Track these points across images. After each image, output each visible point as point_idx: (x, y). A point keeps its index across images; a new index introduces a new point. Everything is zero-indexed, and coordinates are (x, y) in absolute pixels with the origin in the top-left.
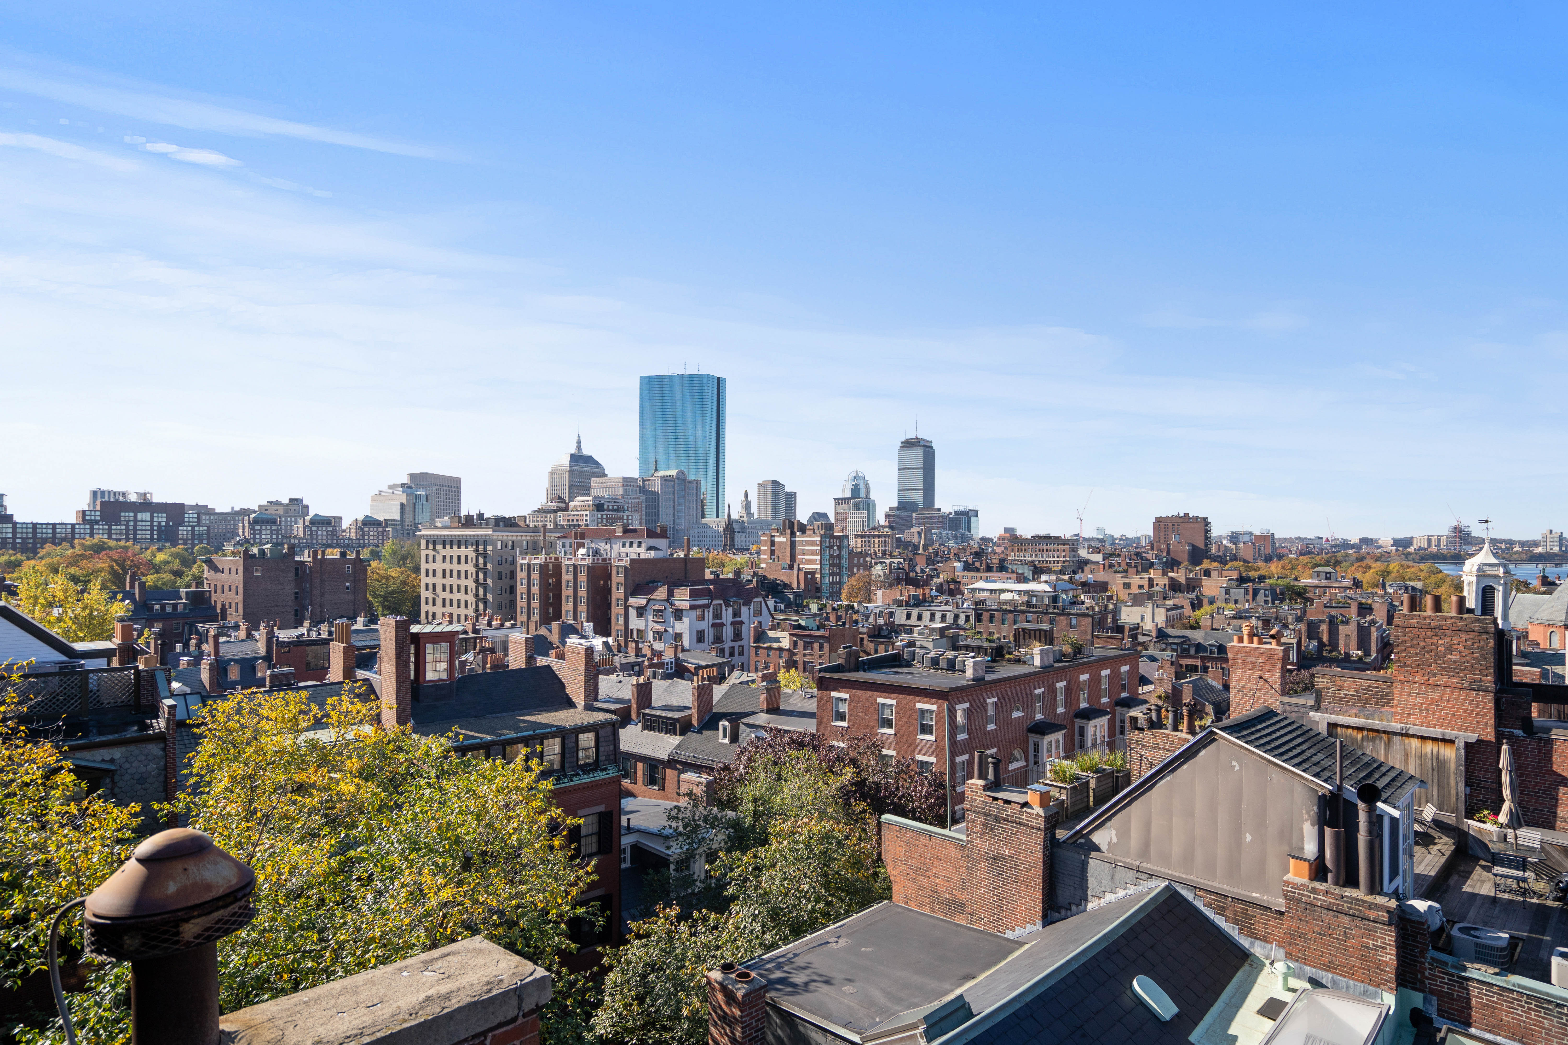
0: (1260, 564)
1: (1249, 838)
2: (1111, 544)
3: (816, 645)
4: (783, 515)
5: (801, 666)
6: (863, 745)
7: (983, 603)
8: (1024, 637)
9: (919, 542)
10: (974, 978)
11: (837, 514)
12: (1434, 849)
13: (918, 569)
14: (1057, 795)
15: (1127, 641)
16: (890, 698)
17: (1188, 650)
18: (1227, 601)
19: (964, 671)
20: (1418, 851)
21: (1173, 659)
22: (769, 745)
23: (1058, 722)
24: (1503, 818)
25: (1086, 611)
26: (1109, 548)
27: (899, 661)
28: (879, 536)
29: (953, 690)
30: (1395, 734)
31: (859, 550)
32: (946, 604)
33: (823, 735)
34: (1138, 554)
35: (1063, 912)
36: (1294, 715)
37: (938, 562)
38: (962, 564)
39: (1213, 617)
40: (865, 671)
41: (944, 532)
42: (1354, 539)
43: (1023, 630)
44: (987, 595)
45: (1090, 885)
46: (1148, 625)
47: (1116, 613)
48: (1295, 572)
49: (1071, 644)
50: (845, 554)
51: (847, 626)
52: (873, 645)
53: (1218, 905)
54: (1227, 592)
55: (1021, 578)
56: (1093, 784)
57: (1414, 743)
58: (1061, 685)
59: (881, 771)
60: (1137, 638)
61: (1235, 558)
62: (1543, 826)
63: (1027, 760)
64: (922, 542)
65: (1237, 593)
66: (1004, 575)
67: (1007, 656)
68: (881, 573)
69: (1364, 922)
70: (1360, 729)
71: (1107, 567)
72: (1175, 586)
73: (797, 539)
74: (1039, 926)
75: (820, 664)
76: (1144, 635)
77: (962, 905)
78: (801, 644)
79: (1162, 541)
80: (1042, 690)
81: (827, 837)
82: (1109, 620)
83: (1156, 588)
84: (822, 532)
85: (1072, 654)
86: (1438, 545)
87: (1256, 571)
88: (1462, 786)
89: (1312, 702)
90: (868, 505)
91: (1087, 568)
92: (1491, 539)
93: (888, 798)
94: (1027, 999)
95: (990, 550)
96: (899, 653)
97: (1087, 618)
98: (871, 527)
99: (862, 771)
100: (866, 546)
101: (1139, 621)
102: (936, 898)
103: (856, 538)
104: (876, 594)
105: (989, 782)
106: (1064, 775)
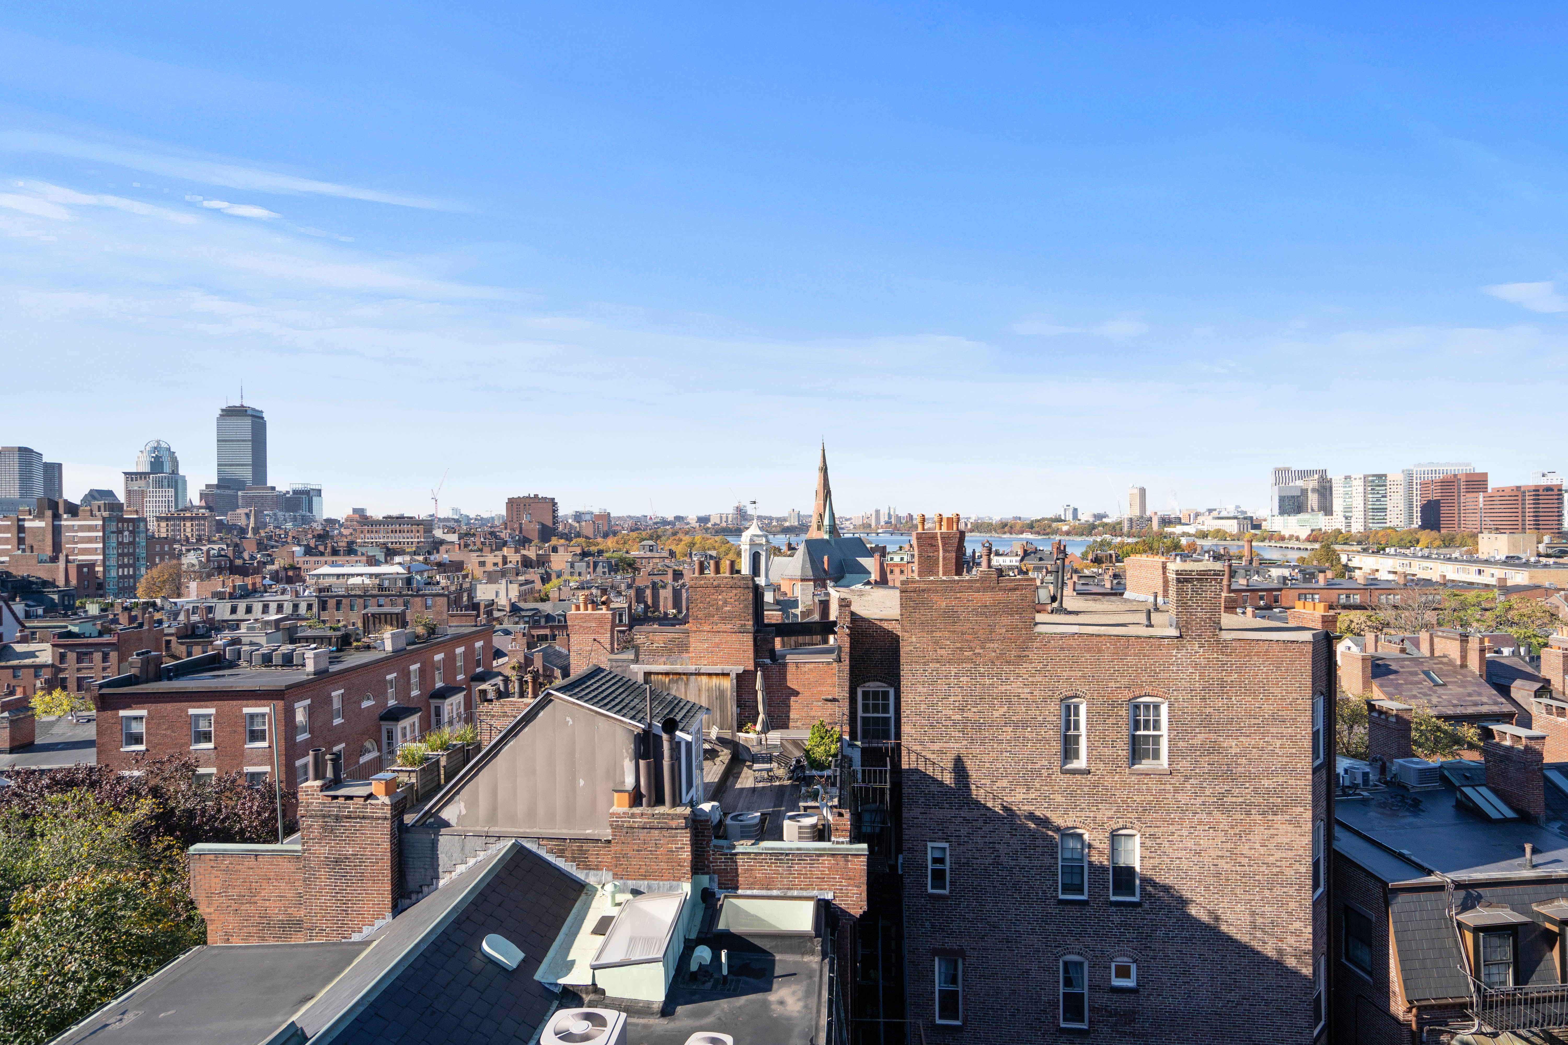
0: (599, 540)
1: (582, 783)
2: (466, 524)
3: (98, 656)
4: (39, 491)
5: (72, 684)
6: (168, 769)
7: (328, 589)
8: (373, 622)
9: (248, 525)
10: (311, 998)
11: (129, 493)
12: (718, 761)
13: (246, 555)
14: (406, 779)
15: (483, 618)
16: (206, 707)
17: (538, 621)
18: (572, 574)
19: (304, 665)
20: (707, 764)
21: (526, 631)
23: (412, 706)
24: (759, 727)
25: (441, 591)
26: (465, 528)
27: (220, 662)
28: (192, 519)
29: (289, 687)
30: (692, 674)
31: (164, 535)
32: (282, 594)
33: (107, 766)
35: (414, 897)
36: (619, 669)
37: (273, 547)
38: (303, 548)
39: (560, 589)
40: (170, 679)
41: (280, 514)
43: (373, 615)
44: (333, 580)
45: (441, 862)
46: (502, 601)
47: (471, 591)
48: (627, 546)
49: (425, 625)
50: (142, 540)
51: (146, 627)
52: (184, 647)
53: (558, 849)
54: (572, 566)
55: (372, 561)
56: (443, 762)
57: (704, 679)
58: (414, 667)
59: (195, 794)
60: (492, 614)
61: (578, 535)
62: (782, 728)
63: (379, 750)
64: (252, 525)
65: (580, 566)
66: (352, 558)
67: (355, 644)
68: (195, 562)
69: (669, 831)
70: (667, 674)
71: (462, 547)
72: (527, 563)
73: (63, 523)
74: (389, 919)
75: (104, 678)
76: (499, 610)
77: (300, 922)
78: (72, 656)
79: (514, 520)
80: (395, 675)
81: (108, 892)
82: (465, 599)
83: (509, 565)
84: (106, 514)
85: (426, 635)
86: (727, 521)
87: (595, 546)
88: (734, 708)
89: (632, 657)
90: (176, 482)
91: (442, 548)
92: (758, 517)
93: (206, 824)
94: (372, 999)
95: (336, 532)
96: (219, 653)
97: (441, 598)
98: (180, 508)
99: (167, 800)
100: (173, 530)
101: (494, 597)
102: (266, 924)
103: (157, 521)
104: (187, 587)
105: (327, 781)
106: (414, 758)
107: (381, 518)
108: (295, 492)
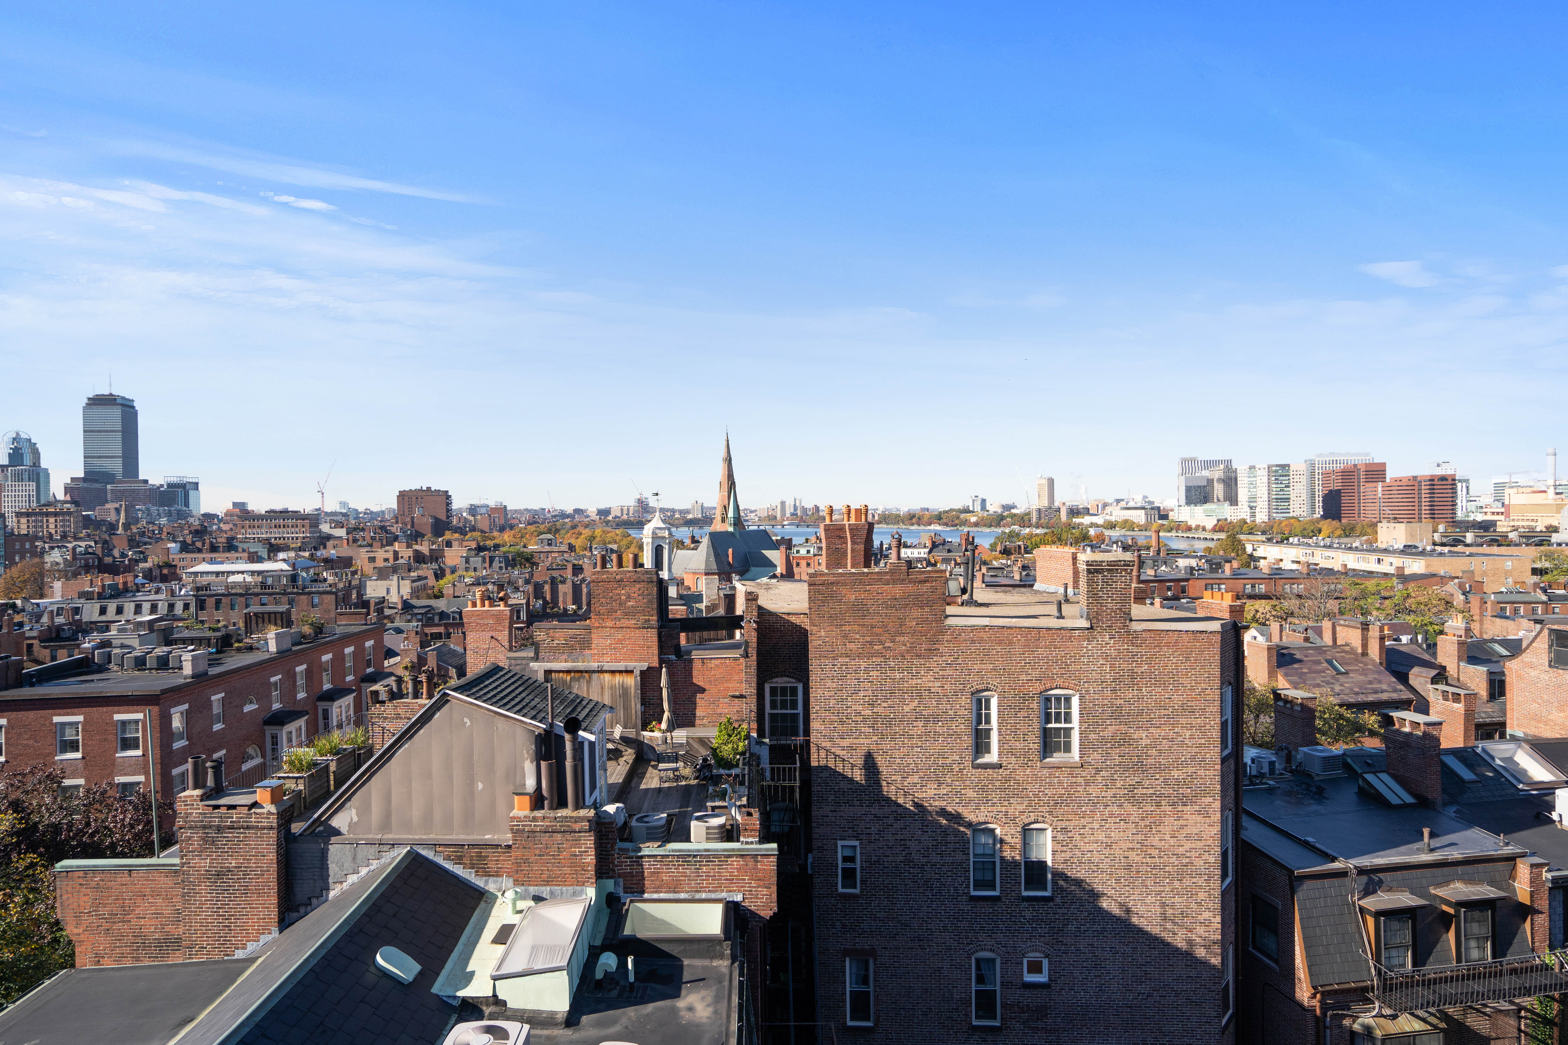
0: (496, 534)
1: (480, 786)
2: (355, 519)
6: (32, 781)
7: (207, 587)
8: (256, 622)
9: (118, 521)
10: (192, 1020)
12: (622, 760)
13: (116, 553)
14: (293, 786)
15: (373, 615)
16: (73, 714)
17: (432, 619)
18: (467, 569)
19: (181, 668)
20: (611, 765)
21: (419, 629)
23: (299, 709)
24: (664, 726)
25: (329, 589)
26: (353, 522)
27: (88, 666)
28: (55, 514)
29: (164, 692)
30: (594, 672)
31: (24, 532)
32: (157, 593)
34: (383, 528)
35: (302, 910)
36: (518, 667)
37: (145, 544)
38: (179, 545)
39: (454, 585)
40: (32, 685)
41: (154, 509)
42: (569, 510)
43: (256, 614)
44: (213, 578)
45: (331, 873)
46: (394, 598)
47: (361, 588)
48: (524, 540)
49: (312, 624)
51: (7, 631)
52: (48, 651)
53: (456, 856)
54: (467, 561)
55: (254, 558)
56: (333, 767)
57: (607, 677)
58: (301, 668)
59: (61, 808)
60: (383, 612)
61: (473, 529)
62: (688, 726)
63: (263, 755)
64: (122, 520)
65: (476, 561)
66: (232, 554)
67: (236, 645)
68: (59, 560)
69: (572, 834)
70: (568, 672)
71: (351, 542)
72: (419, 558)
74: (275, 934)
76: (390, 608)
77: (178, 941)
79: (406, 513)
80: (280, 676)
82: (354, 596)
83: (401, 561)
85: (313, 635)
86: (628, 514)
87: (491, 540)
88: (639, 706)
89: (532, 654)
90: (37, 475)
91: (330, 544)
92: (661, 509)
93: (73, 839)
94: (258, 1019)
95: (214, 527)
96: (87, 657)
97: (329, 596)
98: (42, 502)
99: (29, 814)
100: (35, 527)
101: (384, 594)
102: (141, 944)
103: (17, 516)
104: (52, 587)
105: (208, 790)
106: (301, 764)
107: (263, 513)
108: (170, 485)
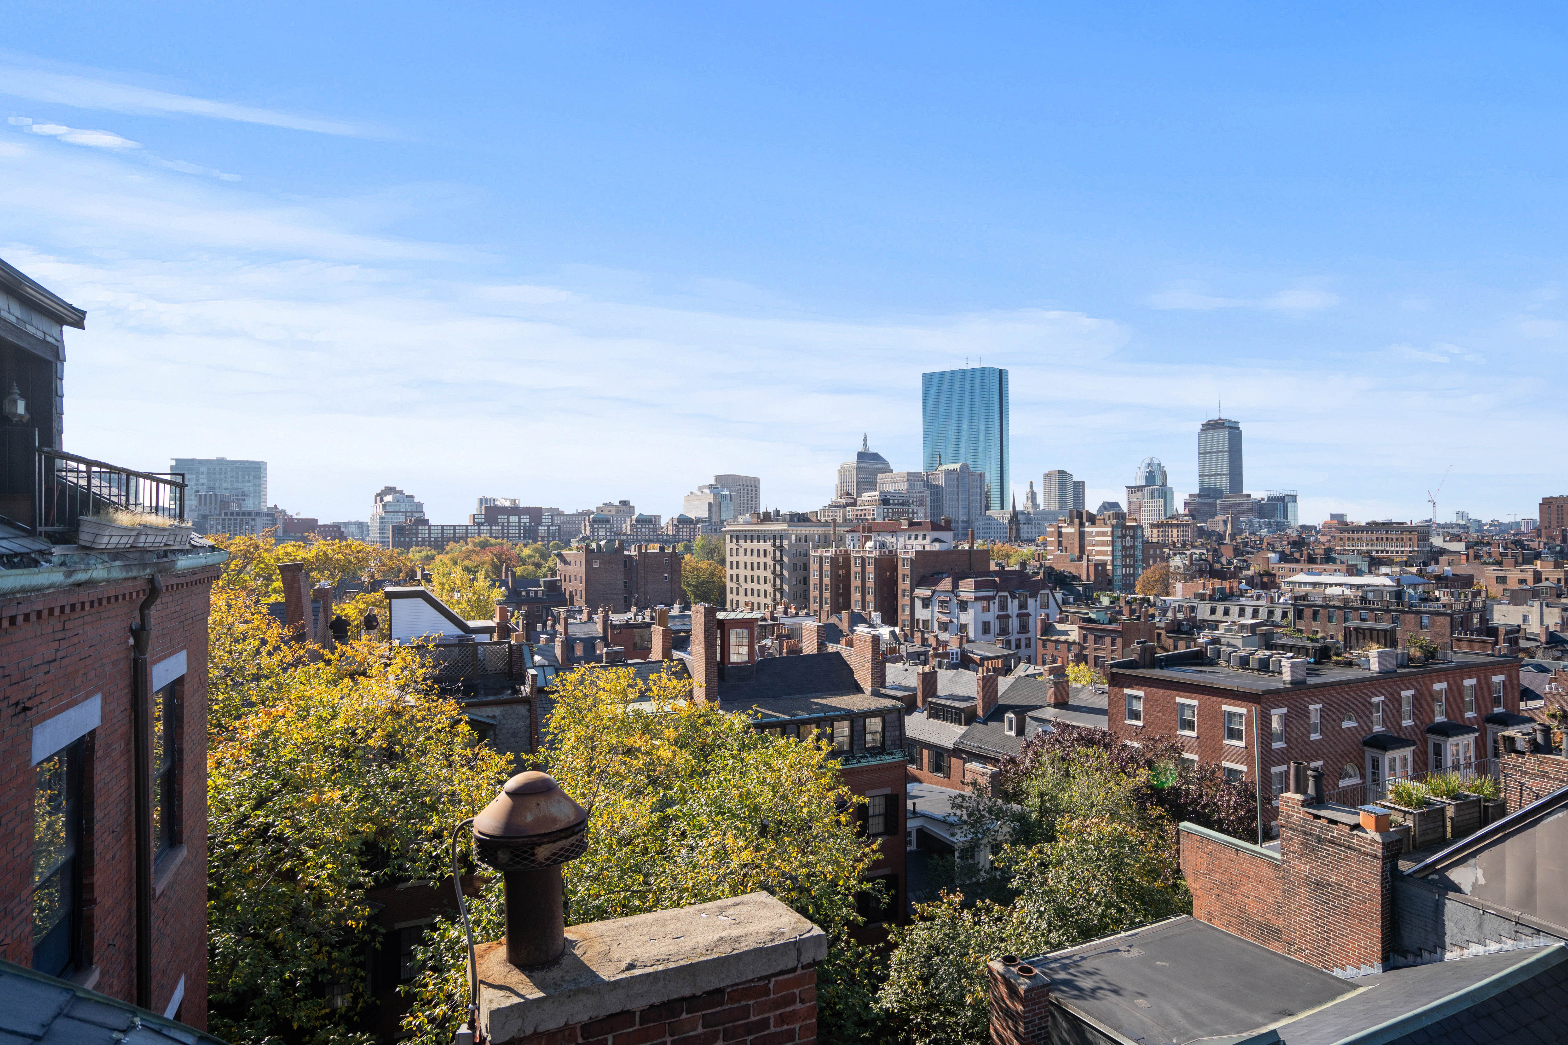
2: (1477, 531)
3: (1108, 640)
4: (1070, 505)
5: (1091, 660)
6: (1160, 747)
7: (1305, 597)
8: (1356, 637)
9: (1225, 532)
10: (1292, 1014)
11: (1130, 503)
13: (1224, 560)
14: (1400, 820)
15: (1503, 646)
16: (1191, 698)
19: (1280, 673)
22: (1057, 740)
23: (1405, 737)
25: (1442, 610)
26: (1475, 535)
27: (1202, 659)
28: (1178, 526)
29: (1266, 692)
31: (1155, 540)
32: (1258, 599)
33: (1115, 733)
34: (1515, 542)
35: (1411, 958)
37: (1248, 553)
38: (1278, 555)
40: (1161, 668)
41: (1255, 521)
43: (1356, 629)
44: (1310, 589)
45: (1448, 930)
46: (1534, 628)
47: (1485, 613)
49: (1421, 647)
50: (1139, 544)
51: (1142, 620)
52: (1171, 640)
55: (1353, 571)
56: (1450, 812)
58: (1407, 693)
59: (1181, 776)
60: (1517, 643)
63: (1362, 777)
64: (1228, 532)
66: (1330, 566)
67: (1335, 658)
68: (1180, 564)
71: (1471, 558)
73: (1086, 529)
74: (1378, 970)
75: (1112, 659)
76: (1528, 639)
77: (1278, 932)
78: (1091, 638)
79: (1553, 525)
80: (1382, 698)
81: (1120, 840)
82: (1476, 621)
83: (1545, 584)
84: (1114, 522)
85: (1422, 659)
90: (1164, 493)
91: (1443, 559)
93: (1190, 805)
95: (1312, 539)
96: (1201, 650)
97: (1443, 618)
98: (1168, 516)
99: (1159, 774)
100: (1163, 536)
101: (1520, 622)
102: (1245, 920)
103: (1151, 527)
104: (1174, 587)
105: (1309, 798)
106: (1410, 798)
107: (1364, 524)
108: (1270, 499)
